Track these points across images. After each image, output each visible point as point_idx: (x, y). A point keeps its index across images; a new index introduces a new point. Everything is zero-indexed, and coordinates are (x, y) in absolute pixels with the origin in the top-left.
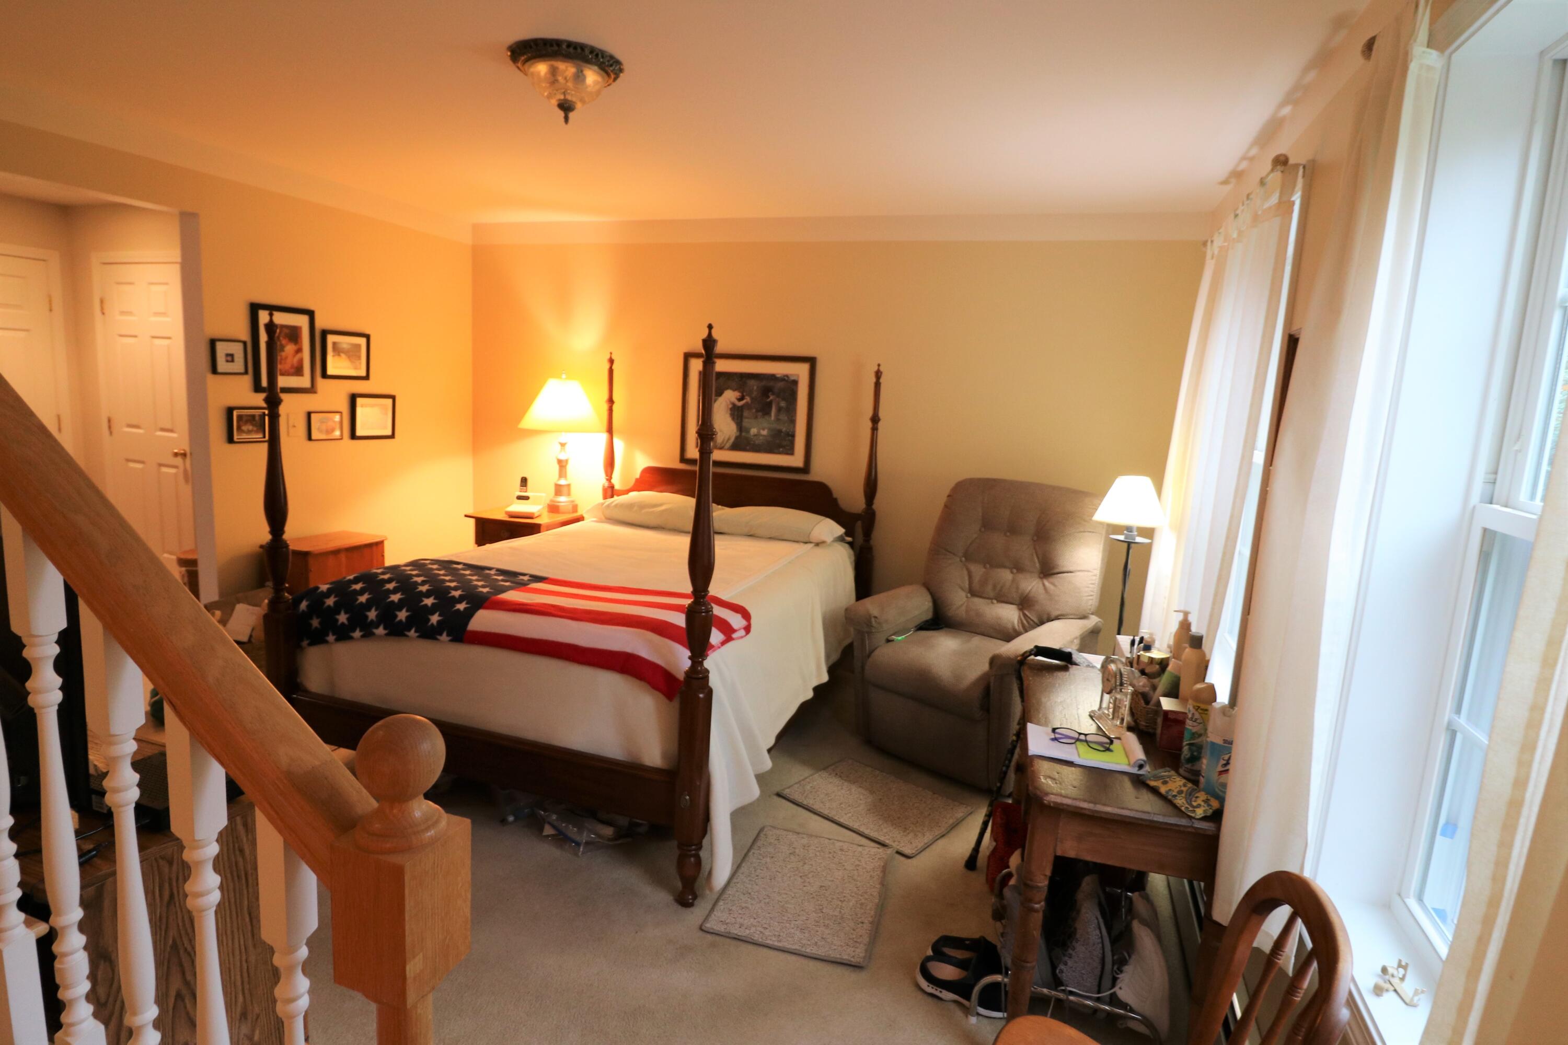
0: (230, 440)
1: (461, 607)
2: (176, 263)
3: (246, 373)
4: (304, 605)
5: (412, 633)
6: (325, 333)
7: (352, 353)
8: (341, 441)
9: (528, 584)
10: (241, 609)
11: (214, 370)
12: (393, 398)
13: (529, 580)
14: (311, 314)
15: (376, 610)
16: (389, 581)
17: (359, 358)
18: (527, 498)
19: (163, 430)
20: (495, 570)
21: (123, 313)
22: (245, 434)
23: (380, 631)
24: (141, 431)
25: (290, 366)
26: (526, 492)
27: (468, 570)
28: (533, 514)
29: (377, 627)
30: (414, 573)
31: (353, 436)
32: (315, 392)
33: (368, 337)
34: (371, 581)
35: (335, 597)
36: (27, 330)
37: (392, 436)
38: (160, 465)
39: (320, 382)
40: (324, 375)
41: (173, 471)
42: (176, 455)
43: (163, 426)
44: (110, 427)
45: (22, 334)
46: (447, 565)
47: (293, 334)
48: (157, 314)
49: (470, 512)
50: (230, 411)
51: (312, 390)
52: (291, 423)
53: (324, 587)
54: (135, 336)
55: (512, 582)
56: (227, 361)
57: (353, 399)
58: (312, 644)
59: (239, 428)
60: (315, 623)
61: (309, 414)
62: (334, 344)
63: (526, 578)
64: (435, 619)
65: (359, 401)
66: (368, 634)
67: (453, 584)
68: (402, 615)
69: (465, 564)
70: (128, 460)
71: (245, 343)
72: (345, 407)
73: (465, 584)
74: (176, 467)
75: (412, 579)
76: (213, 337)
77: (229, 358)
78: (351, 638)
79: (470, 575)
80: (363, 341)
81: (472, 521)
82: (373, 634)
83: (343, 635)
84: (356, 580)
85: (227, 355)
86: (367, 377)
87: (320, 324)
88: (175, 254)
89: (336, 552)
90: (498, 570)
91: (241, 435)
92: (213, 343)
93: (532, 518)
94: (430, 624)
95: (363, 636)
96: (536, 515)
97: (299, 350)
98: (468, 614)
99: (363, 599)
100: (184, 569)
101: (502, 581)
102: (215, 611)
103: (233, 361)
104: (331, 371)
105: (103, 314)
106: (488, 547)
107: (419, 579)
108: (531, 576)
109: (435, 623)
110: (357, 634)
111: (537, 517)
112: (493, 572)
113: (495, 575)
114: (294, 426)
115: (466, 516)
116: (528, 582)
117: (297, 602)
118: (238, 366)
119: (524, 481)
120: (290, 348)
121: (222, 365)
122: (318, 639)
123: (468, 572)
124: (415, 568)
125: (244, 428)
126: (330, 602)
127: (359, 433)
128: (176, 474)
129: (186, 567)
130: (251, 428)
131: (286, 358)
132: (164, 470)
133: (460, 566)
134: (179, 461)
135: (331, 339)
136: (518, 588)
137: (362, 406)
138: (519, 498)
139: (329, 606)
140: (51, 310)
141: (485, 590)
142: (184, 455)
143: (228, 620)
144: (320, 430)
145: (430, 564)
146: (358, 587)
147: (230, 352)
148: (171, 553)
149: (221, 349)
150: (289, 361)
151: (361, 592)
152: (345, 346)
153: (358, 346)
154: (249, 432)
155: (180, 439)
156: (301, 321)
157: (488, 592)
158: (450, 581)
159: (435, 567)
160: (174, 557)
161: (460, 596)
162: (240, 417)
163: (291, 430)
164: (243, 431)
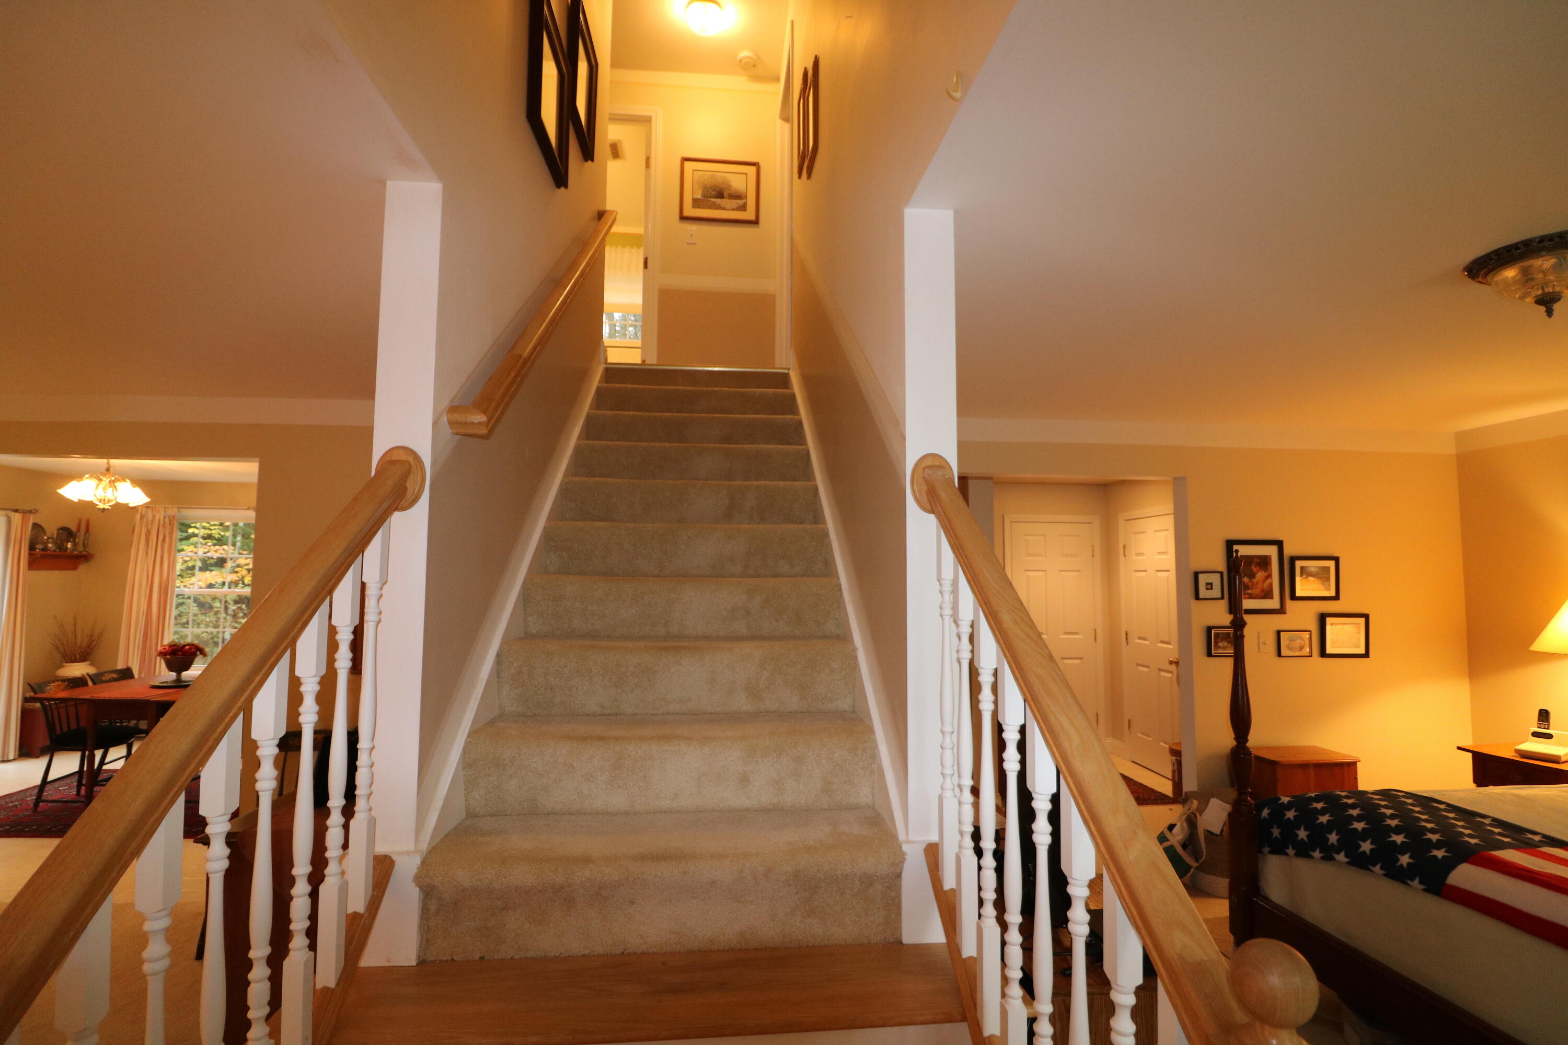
0: (1209, 654)
1: (1440, 854)
2: (1172, 514)
3: (1223, 598)
4: (1265, 813)
5: (1377, 869)
6: (1293, 560)
7: (1322, 575)
8: (1310, 658)
9: (1540, 847)
10: (1214, 802)
11: (1197, 597)
12: (1366, 617)
13: (1540, 841)
14: (1279, 544)
15: (1337, 834)
16: (1353, 806)
17: (1328, 579)
18: (1549, 736)
19: (1162, 642)
20: (1490, 819)
21: (1138, 554)
22: (1220, 650)
23: (1341, 857)
24: (1147, 643)
25: (1260, 590)
26: (1548, 729)
27: (1453, 813)
28: (1559, 757)
29: (1338, 853)
30: (1383, 803)
31: (1323, 653)
32: (1285, 613)
33: (1337, 560)
34: (1334, 805)
35: (1295, 811)
36: (1079, 571)
37: (1366, 655)
38: (1160, 670)
39: (1289, 604)
40: (1293, 597)
41: (1169, 675)
42: (1171, 663)
43: (1162, 639)
44: (1127, 639)
45: (1077, 573)
46: (1425, 802)
47: (1264, 562)
48: (1160, 553)
49: (1468, 743)
50: (1209, 629)
51: (1281, 611)
52: (1262, 640)
53: (1285, 800)
54: (1146, 571)
55: (1513, 839)
56: (1207, 589)
57: (1322, 619)
58: (1272, 852)
59: (1216, 643)
60: (1276, 832)
61: (1279, 633)
62: (1302, 568)
63: (1537, 838)
64: (1405, 860)
65: (1329, 620)
66: (1328, 857)
67: (1429, 826)
68: (1366, 846)
69: (1448, 805)
70: (1138, 665)
71: (1222, 573)
72: (1314, 627)
73: (1444, 827)
74: (1171, 672)
75: (1380, 809)
76: (1196, 570)
77: (1209, 587)
78: (1311, 857)
79: (1454, 819)
80: (1331, 564)
81: (1469, 756)
82: (1334, 859)
83: (1303, 851)
84: (1317, 799)
85: (1207, 584)
86: (1337, 597)
87: (1288, 551)
88: (1170, 508)
89: (1305, 766)
90: (1494, 820)
91: (1218, 651)
92: (1196, 575)
93: (1558, 762)
94: (1399, 864)
95: (1322, 858)
96: (1563, 759)
97: (1269, 576)
98: (1449, 865)
99: (1324, 819)
100: (1174, 758)
101: (1499, 834)
102: (1193, 800)
103: (1212, 588)
104: (1299, 593)
105: (1125, 556)
106: (1492, 789)
107: (1389, 812)
108: (1544, 836)
109: (1405, 865)
110: (1317, 854)
111: (1564, 762)
112: (1487, 821)
113: (1490, 825)
114: (1265, 644)
115: (1459, 748)
116: (1539, 844)
117: (1260, 809)
118: (1216, 592)
119: (1544, 716)
120: (1260, 575)
121: (1203, 593)
122: (1279, 849)
123: (1451, 815)
124: (1385, 798)
125: (1220, 644)
126: (1291, 814)
127: (1329, 650)
128: (1171, 677)
129: (1176, 757)
130: (1226, 644)
131: (1257, 583)
132: (1163, 674)
133: (1442, 807)
134: (1173, 668)
135: (1299, 564)
136: (1522, 848)
137: (1332, 624)
138: (1536, 734)
139: (1289, 819)
140: (1093, 556)
141: (1473, 841)
142: (1177, 663)
143: (1204, 810)
144: (1290, 648)
145: (1403, 796)
146: (1319, 806)
147: (1210, 581)
148: (1165, 743)
149: (1203, 579)
150: (1260, 586)
151: (1323, 812)
152: (1313, 570)
153: (1328, 568)
154: (1224, 648)
155: (1172, 650)
156: (1271, 551)
157: (1476, 844)
158: (1426, 821)
159: (1409, 801)
160: (1167, 746)
161: (1438, 840)
162: (1217, 635)
163: (1262, 646)
164: (1220, 647)
